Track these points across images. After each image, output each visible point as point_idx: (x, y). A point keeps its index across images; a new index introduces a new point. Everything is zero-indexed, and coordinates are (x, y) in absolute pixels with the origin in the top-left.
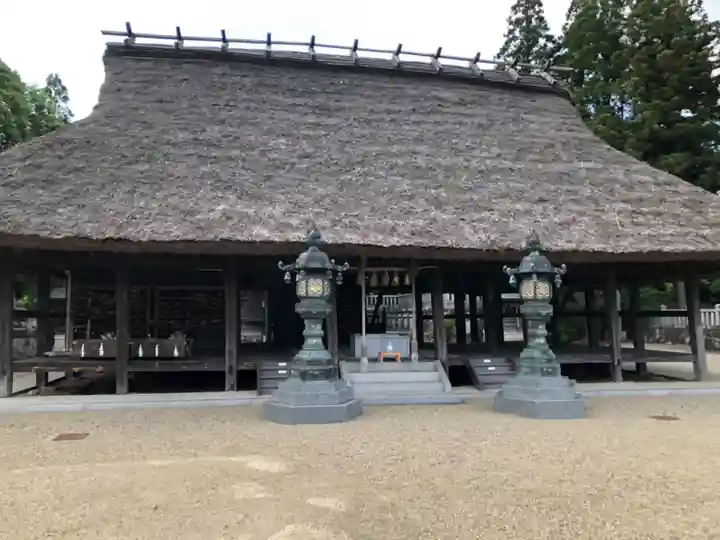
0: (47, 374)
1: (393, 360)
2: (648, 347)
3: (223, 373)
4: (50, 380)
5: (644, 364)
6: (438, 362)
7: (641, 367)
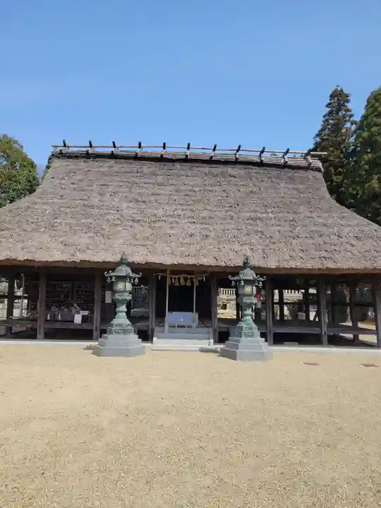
0: (11, 328)
1: (184, 327)
2: (360, 325)
3: (92, 330)
4: (13, 332)
5: (358, 336)
6: (211, 329)
7: (356, 337)
